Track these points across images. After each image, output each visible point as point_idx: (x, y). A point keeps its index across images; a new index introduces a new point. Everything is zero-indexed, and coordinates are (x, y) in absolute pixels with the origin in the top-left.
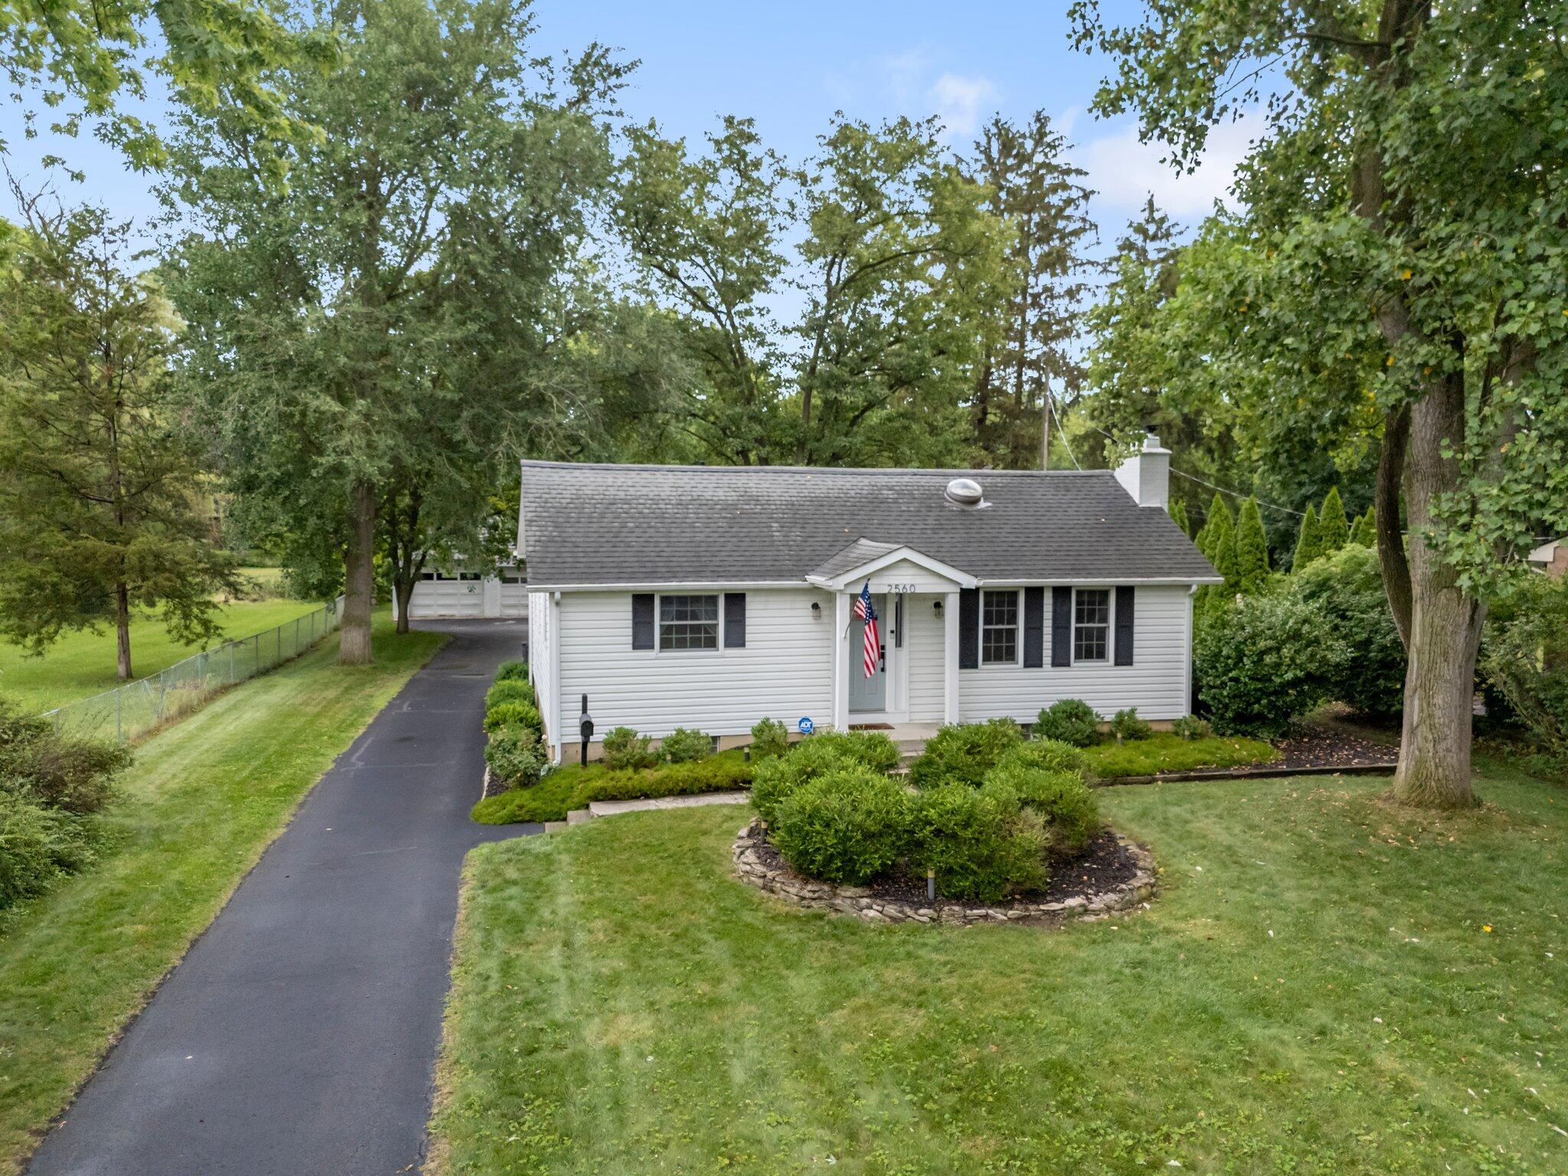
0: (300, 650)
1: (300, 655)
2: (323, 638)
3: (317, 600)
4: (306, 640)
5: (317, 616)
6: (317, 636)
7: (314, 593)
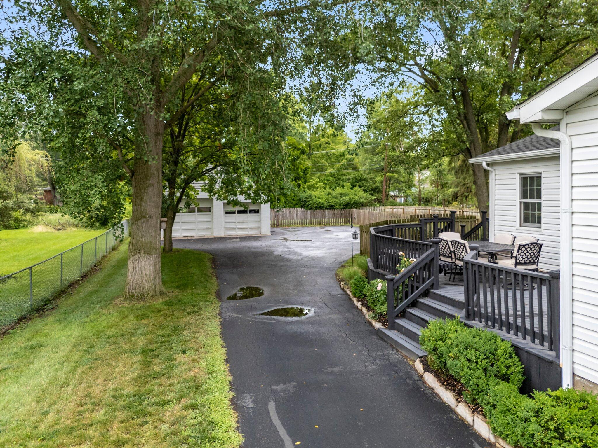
0: (85, 270)
1: (84, 277)
2: (104, 257)
3: (99, 228)
4: (91, 261)
5: (99, 240)
6: (100, 255)
7: (97, 224)
